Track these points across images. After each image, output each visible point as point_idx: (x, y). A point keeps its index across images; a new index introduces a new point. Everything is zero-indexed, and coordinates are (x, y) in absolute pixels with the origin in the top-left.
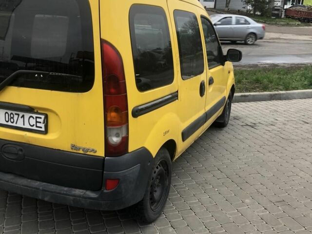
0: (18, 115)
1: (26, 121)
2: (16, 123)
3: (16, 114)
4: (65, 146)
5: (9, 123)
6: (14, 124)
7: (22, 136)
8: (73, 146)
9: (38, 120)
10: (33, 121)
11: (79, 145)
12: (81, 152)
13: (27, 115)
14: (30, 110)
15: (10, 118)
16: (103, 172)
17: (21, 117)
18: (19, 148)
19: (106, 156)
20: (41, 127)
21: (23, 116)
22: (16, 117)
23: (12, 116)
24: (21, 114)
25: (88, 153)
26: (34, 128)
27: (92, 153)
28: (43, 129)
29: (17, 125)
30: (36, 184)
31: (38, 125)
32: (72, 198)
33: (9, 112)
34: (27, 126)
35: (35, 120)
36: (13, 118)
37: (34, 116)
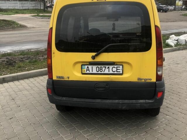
0: (105, 67)
1: (112, 69)
2: (104, 72)
3: (104, 67)
4: (134, 79)
5: (99, 72)
6: (103, 72)
7: (108, 78)
8: (139, 79)
9: (118, 68)
10: (114, 69)
11: (142, 78)
12: (143, 81)
13: (111, 67)
14: (113, 64)
15: (100, 69)
16: (155, 90)
17: (107, 68)
18: (105, 84)
20: (120, 72)
21: (109, 68)
22: (104, 69)
23: (101, 68)
24: (107, 67)
25: (147, 81)
26: (116, 72)
27: (149, 81)
28: (121, 72)
29: (105, 73)
30: (117, 101)
31: (118, 71)
32: (139, 104)
33: (99, 66)
34: (111, 72)
35: (116, 68)
36: (102, 69)
37: (116, 66)
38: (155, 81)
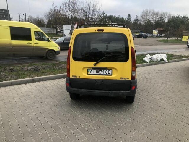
1: (105, 72)
4: (119, 78)
5: (98, 74)
6: (100, 74)
7: (103, 77)
8: (121, 78)
9: (109, 71)
10: (107, 72)
11: (123, 77)
12: (124, 79)
13: (105, 71)
14: (106, 69)
16: (131, 85)
18: (101, 81)
19: (132, 79)
21: (104, 71)
22: (101, 71)
24: (103, 70)
25: (126, 79)
26: (108, 74)
27: (127, 79)
28: (111, 74)
29: (101, 74)
30: (108, 91)
31: (109, 73)
32: (121, 93)
33: (98, 70)
34: (105, 74)
36: (99, 72)
37: (108, 70)
38: (131, 80)
